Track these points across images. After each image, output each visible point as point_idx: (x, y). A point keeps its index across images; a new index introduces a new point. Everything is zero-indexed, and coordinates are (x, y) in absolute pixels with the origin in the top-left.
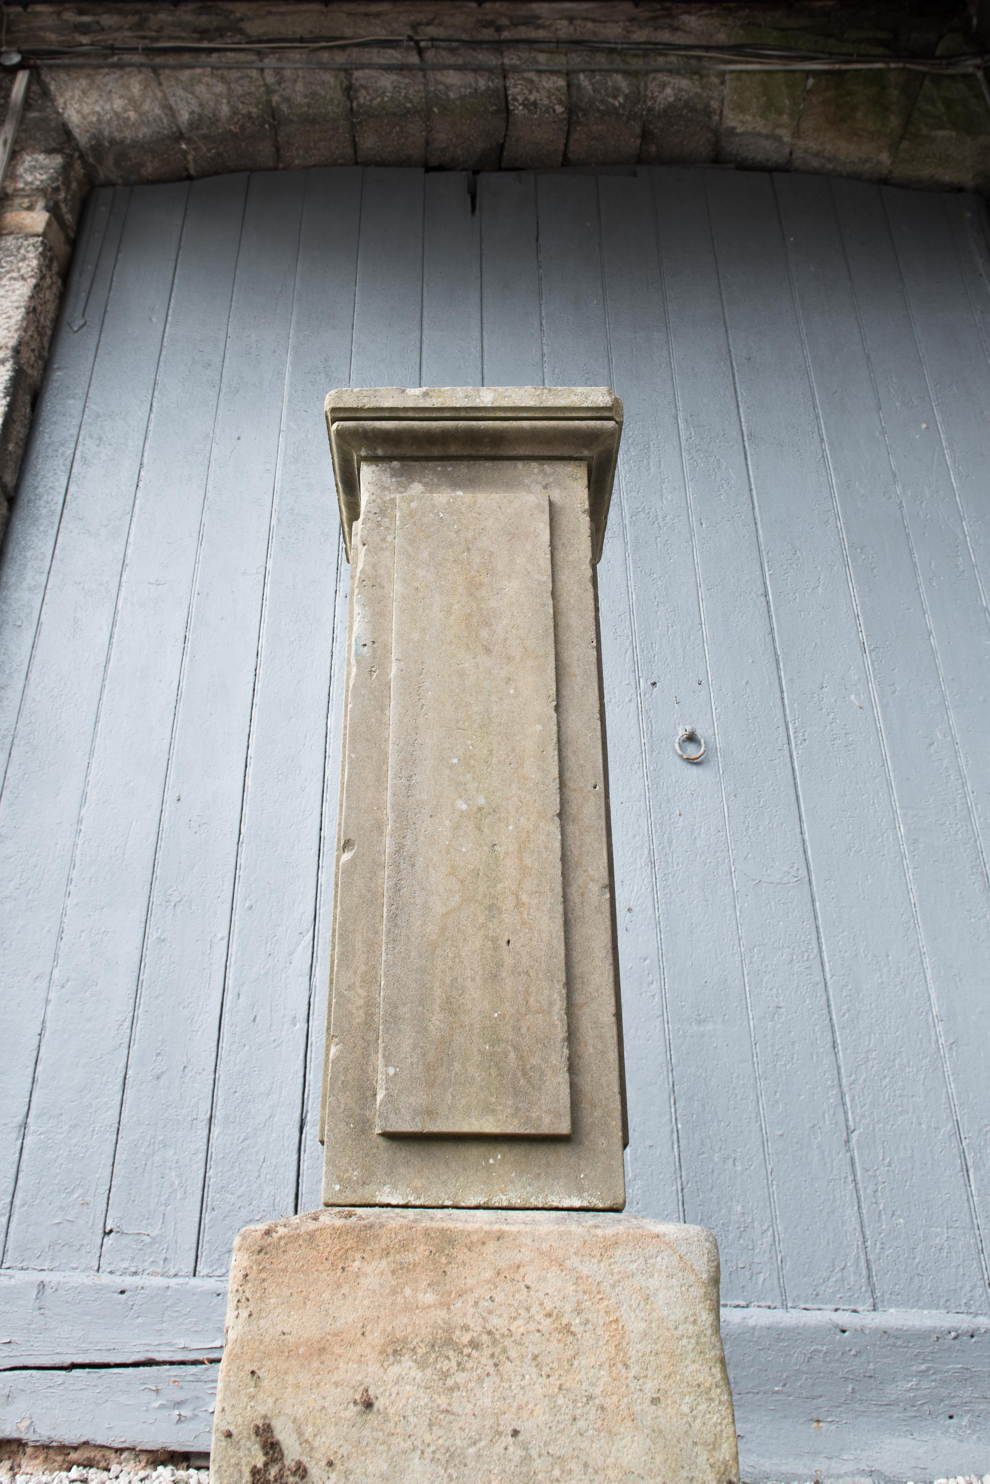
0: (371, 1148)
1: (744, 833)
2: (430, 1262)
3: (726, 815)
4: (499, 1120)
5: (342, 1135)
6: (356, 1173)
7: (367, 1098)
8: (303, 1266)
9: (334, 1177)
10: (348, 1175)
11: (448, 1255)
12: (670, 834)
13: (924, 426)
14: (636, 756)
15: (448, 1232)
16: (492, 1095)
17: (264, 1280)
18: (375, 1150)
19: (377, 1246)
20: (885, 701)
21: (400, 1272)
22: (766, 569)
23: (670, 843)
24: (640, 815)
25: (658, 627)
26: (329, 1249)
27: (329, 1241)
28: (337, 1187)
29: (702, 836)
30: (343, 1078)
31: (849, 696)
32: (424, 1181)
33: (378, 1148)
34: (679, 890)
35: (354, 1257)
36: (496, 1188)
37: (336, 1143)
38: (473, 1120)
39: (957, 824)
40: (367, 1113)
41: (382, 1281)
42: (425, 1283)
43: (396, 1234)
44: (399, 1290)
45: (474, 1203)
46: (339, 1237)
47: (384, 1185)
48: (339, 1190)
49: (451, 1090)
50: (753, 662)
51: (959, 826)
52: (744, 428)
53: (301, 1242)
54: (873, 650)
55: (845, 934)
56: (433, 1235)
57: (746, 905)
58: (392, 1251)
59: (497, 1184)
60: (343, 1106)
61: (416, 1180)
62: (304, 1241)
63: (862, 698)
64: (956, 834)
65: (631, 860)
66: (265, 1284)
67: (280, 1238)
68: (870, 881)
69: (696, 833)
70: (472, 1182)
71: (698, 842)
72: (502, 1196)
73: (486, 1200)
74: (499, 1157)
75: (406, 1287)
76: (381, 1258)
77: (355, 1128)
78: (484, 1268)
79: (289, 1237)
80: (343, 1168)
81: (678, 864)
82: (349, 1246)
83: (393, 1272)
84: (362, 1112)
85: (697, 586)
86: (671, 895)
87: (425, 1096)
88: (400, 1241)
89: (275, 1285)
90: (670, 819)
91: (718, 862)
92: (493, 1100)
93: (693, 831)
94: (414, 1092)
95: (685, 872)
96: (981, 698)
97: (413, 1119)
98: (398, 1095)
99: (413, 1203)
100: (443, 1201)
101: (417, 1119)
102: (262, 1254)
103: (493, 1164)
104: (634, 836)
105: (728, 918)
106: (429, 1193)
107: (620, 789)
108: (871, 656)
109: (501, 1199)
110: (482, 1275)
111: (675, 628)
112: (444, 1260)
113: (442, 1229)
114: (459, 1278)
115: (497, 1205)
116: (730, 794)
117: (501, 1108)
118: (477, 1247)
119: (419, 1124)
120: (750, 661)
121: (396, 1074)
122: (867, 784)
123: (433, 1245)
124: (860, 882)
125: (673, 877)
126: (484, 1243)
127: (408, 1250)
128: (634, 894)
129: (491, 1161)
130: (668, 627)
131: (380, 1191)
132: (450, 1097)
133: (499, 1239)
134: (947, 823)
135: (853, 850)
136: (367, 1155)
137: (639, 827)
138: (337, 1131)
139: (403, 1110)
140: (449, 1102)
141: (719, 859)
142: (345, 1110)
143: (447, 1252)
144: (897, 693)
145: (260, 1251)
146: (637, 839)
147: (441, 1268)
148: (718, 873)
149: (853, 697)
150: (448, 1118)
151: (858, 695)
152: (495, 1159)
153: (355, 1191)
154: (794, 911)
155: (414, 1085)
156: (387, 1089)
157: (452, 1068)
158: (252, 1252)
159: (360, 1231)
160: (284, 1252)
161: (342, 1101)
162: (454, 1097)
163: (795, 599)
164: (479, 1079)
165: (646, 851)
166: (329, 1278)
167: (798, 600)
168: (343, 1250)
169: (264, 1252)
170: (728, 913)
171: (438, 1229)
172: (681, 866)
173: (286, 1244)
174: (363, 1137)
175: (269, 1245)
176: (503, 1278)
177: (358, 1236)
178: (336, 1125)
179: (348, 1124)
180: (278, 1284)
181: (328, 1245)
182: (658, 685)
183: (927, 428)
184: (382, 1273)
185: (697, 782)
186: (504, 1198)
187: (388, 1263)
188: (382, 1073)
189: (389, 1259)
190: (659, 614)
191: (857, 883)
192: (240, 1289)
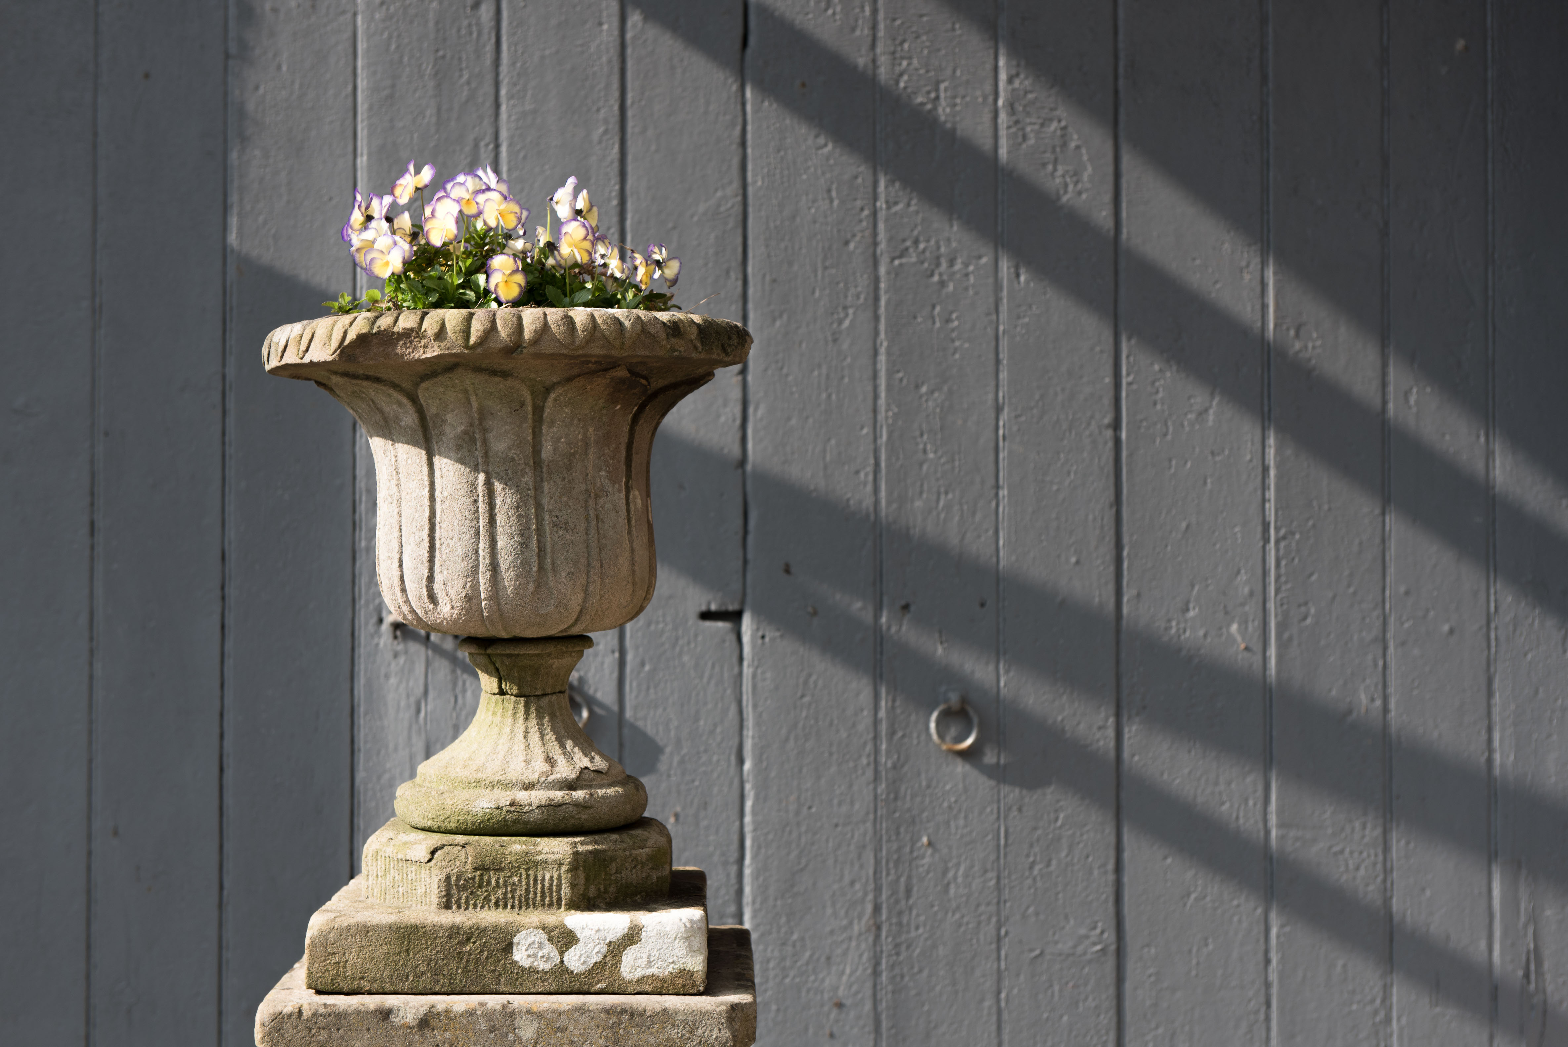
1: (1027, 873)
3: (1002, 842)
12: (909, 877)
13: (1460, 44)
14: (865, 744)
20: (1286, 636)
22: (1124, 371)
23: (908, 892)
24: (864, 847)
25: (921, 493)
29: (960, 880)
31: (1229, 626)
34: (916, 970)
39: (1361, 853)
50: (1078, 562)
51: (1365, 855)
52: (1121, 45)
54: (1284, 538)
55: (1160, 1031)
57: (1015, 991)
63: (1250, 629)
64: (1357, 868)
65: (845, 922)
68: (1211, 947)
69: (951, 874)
71: (952, 891)
81: (917, 928)
85: (998, 410)
86: (902, 977)
90: (912, 852)
91: (979, 923)
93: (945, 871)
95: (926, 940)
96: (1446, 628)
104: (852, 883)
105: (985, 1012)
107: (835, 802)
108: (1277, 550)
111: (950, 496)
116: (1010, 809)
120: (1073, 560)
122: (1233, 786)
124: (1195, 950)
125: (908, 947)
128: (845, 978)
130: (939, 494)
134: (1347, 851)
135: (1193, 896)
137: (862, 867)
141: (983, 917)
144: (1309, 621)
146: (857, 886)
148: (978, 940)
149: (1234, 627)
151: (1244, 623)
154: (1086, 999)
163: (1165, 435)
165: (869, 908)
167: (1169, 437)
170: (987, 1004)
172: (921, 931)
182: (913, 608)
183: (1467, 48)
185: (961, 786)
190: (925, 467)
191: (1190, 951)
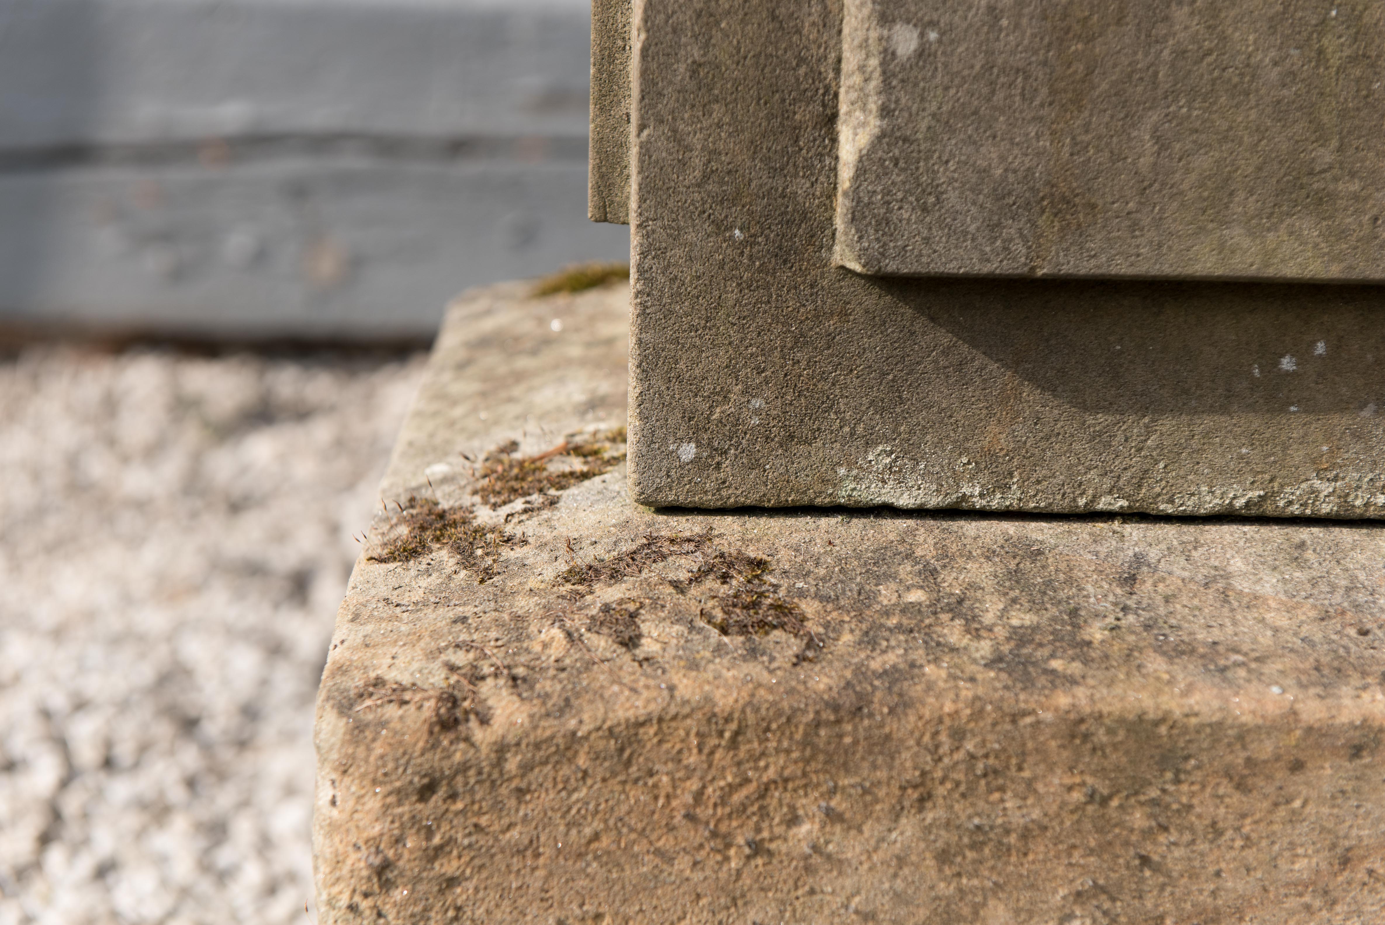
0: (818, 316)
2: (1088, 826)
4: (1342, 234)
5: (698, 267)
6: (757, 403)
7: (796, 132)
8: (596, 837)
9: (675, 418)
10: (730, 408)
11: (1154, 802)
15: (1163, 730)
16: (1322, 140)
17: (452, 882)
18: (831, 324)
19: (881, 774)
21: (970, 855)
26: (694, 785)
27: (692, 759)
28: (688, 451)
30: (697, 54)
32: (1021, 431)
33: (844, 314)
35: (793, 808)
36: (1297, 455)
37: (676, 297)
38: (1236, 235)
40: (800, 186)
41: (899, 884)
42: (1062, 892)
43: (958, 735)
44: (966, 911)
45: (1211, 504)
46: (734, 743)
47: (869, 444)
48: (696, 460)
49: (1154, 117)
53: (582, 761)
56: (1101, 736)
58: (941, 791)
59: (1303, 440)
60: (697, 162)
61: (993, 428)
62: (596, 757)
66: (460, 894)
67: (501, 749)
70: (1206, 434)
72: (1317, 483)
73: (1255, 494)
74: (1320, 348)
75: (991, 903)
76: (896, 814)
77: (750, 242)
78: (1292, 846)
79: (537, 746)
80: (708, 387)
82: (771, 773)
83: (944, 857)
84: (779, 183)
87: (1044, 143)
88: (972, 757)
89: (493, 896)
92: (1326, 155)
94: (1001, 123)
97: (994, 227)
98: (932, 136)
99: (979, 503)
100: (1095, 498)
101: (1011, 229)
102: (437, 799)
103: (1293, 374)
106: (1041, 472)
109: (1314, 491)
110: (1283, 864)
112: (1138, 819)
113: (1140, 718)
114: (1193, 876)
115: (1295, 509)
117: (1355, 186)
118: (1269, 778)
119: (1019, 248)
121: (922, 53)
123: (1101, 772)
126: (1297, 766)
127: (1002, 789)
129: (1287, 364)
131: (850, 465)
132: (1149, 146)
133: (1356, 751)
136: (800, 341)
138: (677, 253)
139: (952, 197)
140: (1145, 162)
142: (706, 177)
143: (1154, 793)
145: (426, 792)
147: (1127, 843)
150: (1134, 227)
152: (1303, 356)
153: (755, 465)
155: (999, 97)
156: (885, 112)
157: (1161, 30)
158: (398, 791)
159: (817, 724)
160: (520, 792)
161: (696, 141)
162: (1162, 143)
164: (1274, 74)
166: (697, 876)
168: (752, 787)
169: (442, 792)
171: (1121, 721)
173: (526, 768)
174: (785, 276)
175: (464, 768)
176: (1361, 875)
177: (805, 743)
178: (676, 235)
179: (721, 227)
180: (504, 892)
181: (690, 772)
184: (901, 861)
186: (1325, 488)
187: (928, 829)
188: (864, 45)
189: (929, 816)
192: (365, 905)
